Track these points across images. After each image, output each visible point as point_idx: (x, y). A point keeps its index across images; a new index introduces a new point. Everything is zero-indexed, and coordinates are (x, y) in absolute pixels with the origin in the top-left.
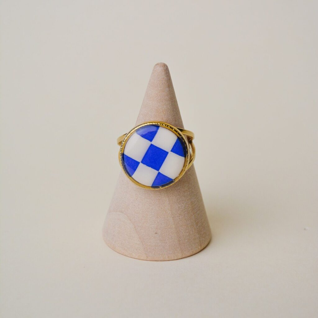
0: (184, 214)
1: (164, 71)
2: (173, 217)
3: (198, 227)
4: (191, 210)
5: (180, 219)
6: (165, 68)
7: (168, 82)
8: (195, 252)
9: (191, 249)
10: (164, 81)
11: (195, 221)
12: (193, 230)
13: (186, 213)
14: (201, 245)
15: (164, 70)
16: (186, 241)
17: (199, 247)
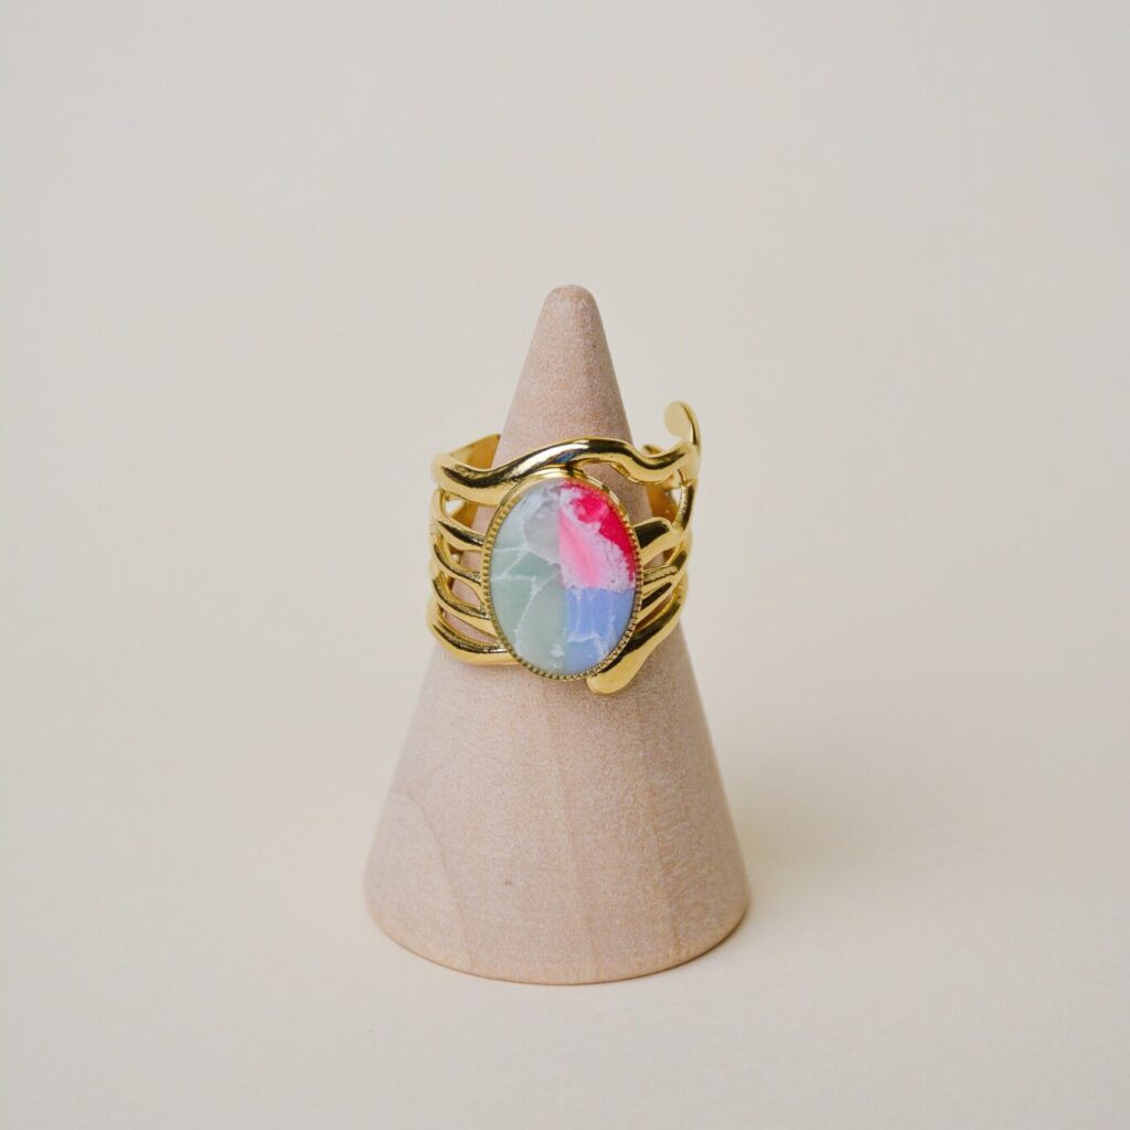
0: (617, 826)
1: (573, 315)
2: (572, 834)
3: (669, 879)
4: (644, 815)
5: (596, 841)
6: (581, 306)
7: (585, 356)
8: (649, 967)
9: (637, 954)
10: (572, 352)
11: (661, 857)
12: (647, 887)
13: (623, 822)
14: (677, 944)
15: (576, 312)
16: (618, 922)
17: (670, 951)
